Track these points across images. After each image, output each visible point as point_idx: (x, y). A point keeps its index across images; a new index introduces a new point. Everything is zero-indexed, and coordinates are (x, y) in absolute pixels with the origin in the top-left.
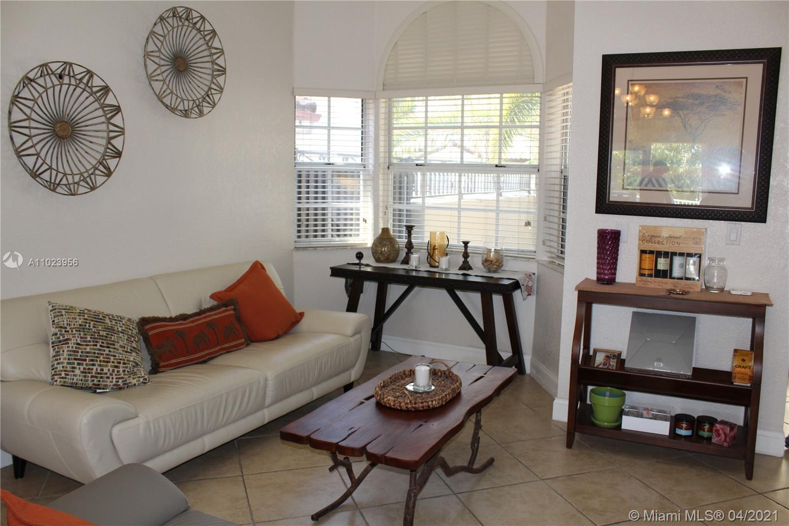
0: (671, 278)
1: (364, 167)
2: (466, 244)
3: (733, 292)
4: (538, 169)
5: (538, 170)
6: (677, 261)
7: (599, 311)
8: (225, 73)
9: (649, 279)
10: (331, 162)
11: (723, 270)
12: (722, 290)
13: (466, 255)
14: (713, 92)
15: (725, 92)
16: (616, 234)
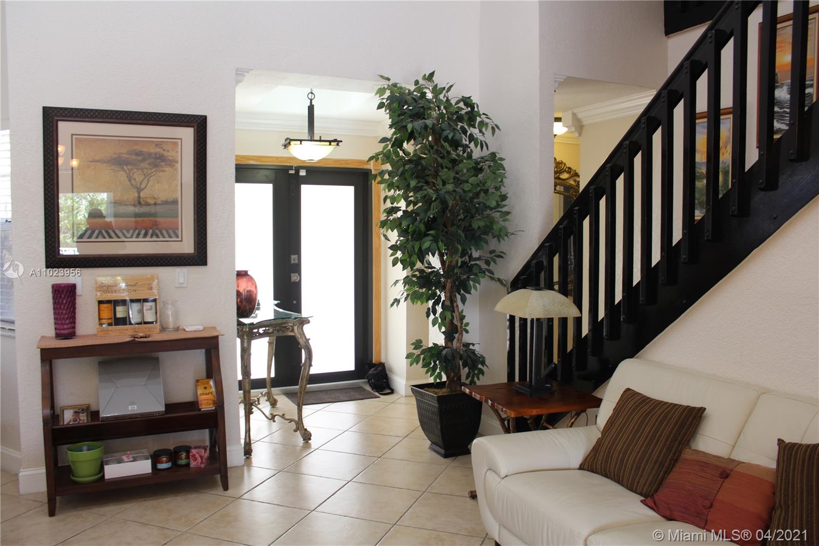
0: (130, 323)
6: (134, 307)
9: (109, 327)
11: (176, 310)
14: (154, 150)
15: (164, 150)
16: (72, 288)
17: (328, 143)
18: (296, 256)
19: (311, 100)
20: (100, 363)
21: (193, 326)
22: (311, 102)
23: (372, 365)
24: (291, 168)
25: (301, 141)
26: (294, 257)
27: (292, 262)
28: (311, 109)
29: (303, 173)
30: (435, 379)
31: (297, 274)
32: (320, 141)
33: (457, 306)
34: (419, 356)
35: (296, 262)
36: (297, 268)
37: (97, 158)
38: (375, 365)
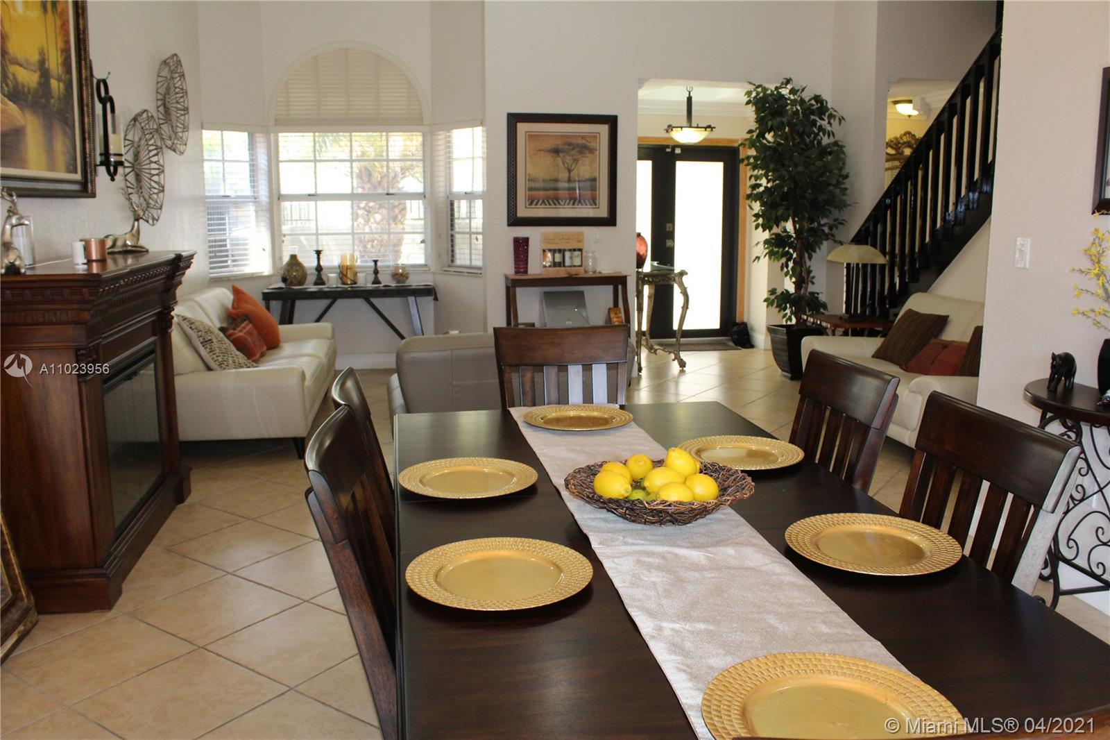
0: (564, 266)
1: (255, 198)
2: (376, 262)
3: (603, 272)
4: (422, 196)
5: (425, 197)
6: (567, 254)
7: (521, 293)
8: (188, 113)
9: (550, 269)
10: (227, 194)
11: (595, 259)
12: (595, 272)
13: (376, 272)
14: (580, 141)
15: (587, 141)
16: (526, 240)
17: (704, 129)
18: (671, 225)
19: (690, 92)
20: (546, 293)
21: (606, 269)
22: (690, 94)
23: (735, 324)
24: (668, 147)
25: (681, 127)
26: (669, 225)
27: (668, 229)
28: (689, 100)
29: (678, 151)
30: (787, 321)
31: (671, 241)
32: (698, 127)
33: (805, 262)
34: (773, 300)
35: (671, 229)
36: (671, 235)
37: (542, 148)
38: (737, 324)
